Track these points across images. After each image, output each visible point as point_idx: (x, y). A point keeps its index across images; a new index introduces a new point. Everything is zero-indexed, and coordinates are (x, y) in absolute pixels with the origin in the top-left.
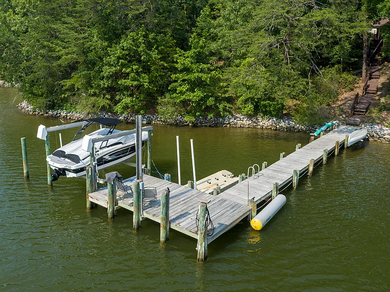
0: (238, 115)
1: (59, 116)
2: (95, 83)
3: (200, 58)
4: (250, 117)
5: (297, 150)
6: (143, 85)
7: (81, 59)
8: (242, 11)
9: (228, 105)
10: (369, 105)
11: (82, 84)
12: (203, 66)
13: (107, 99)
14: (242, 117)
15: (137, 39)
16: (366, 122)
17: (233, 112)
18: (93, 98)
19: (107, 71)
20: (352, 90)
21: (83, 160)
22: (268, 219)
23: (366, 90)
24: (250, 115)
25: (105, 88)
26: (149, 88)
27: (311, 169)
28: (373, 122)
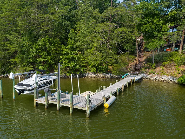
0: (89, 73)
1: (7, 77)
2: (26, 61)
3: (72, 49)
4: (94, 73)
5: (116, 83)
6: (48, 61)
7: (19, 50)
8: (89, 30)
9: (85, 69)
10: (141, 67)
11: (20, 61)
12: (74, 52)
13: (31, 67)
14: (91, 74)
15: (45, 41)
16: (141, 73)
17: (87, 72)
18: (25, 67)
19: (31, 55)
20: (134, 62)
21: (32, 85)
22: (110, 103)
23: (139, 62)
24: (94, 72)
25: (31, 63)
26: (51, 62)
27: (123, 88)
28: (143, 73)
